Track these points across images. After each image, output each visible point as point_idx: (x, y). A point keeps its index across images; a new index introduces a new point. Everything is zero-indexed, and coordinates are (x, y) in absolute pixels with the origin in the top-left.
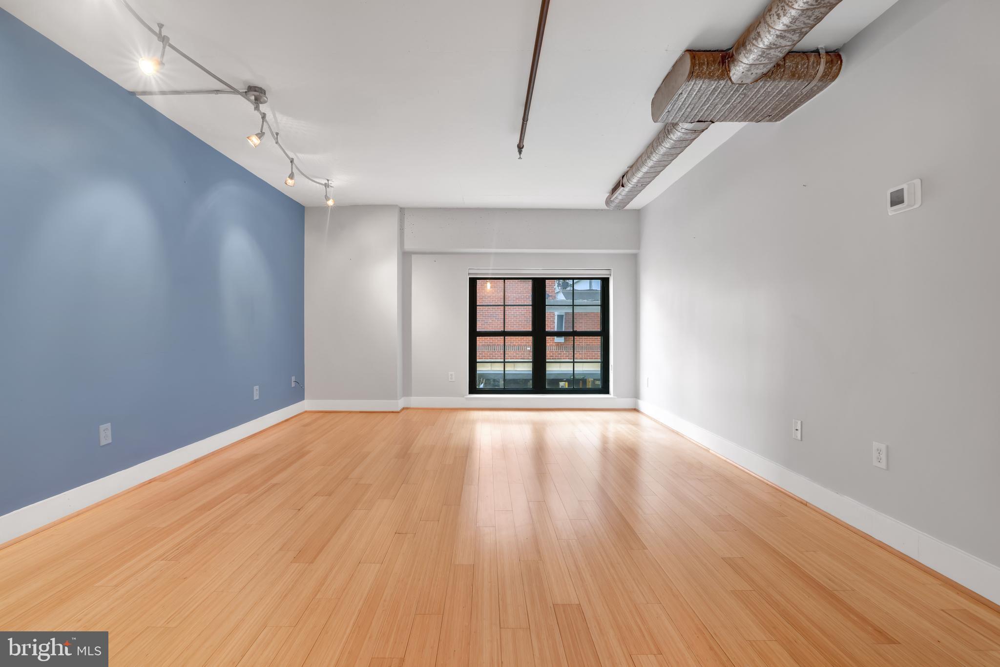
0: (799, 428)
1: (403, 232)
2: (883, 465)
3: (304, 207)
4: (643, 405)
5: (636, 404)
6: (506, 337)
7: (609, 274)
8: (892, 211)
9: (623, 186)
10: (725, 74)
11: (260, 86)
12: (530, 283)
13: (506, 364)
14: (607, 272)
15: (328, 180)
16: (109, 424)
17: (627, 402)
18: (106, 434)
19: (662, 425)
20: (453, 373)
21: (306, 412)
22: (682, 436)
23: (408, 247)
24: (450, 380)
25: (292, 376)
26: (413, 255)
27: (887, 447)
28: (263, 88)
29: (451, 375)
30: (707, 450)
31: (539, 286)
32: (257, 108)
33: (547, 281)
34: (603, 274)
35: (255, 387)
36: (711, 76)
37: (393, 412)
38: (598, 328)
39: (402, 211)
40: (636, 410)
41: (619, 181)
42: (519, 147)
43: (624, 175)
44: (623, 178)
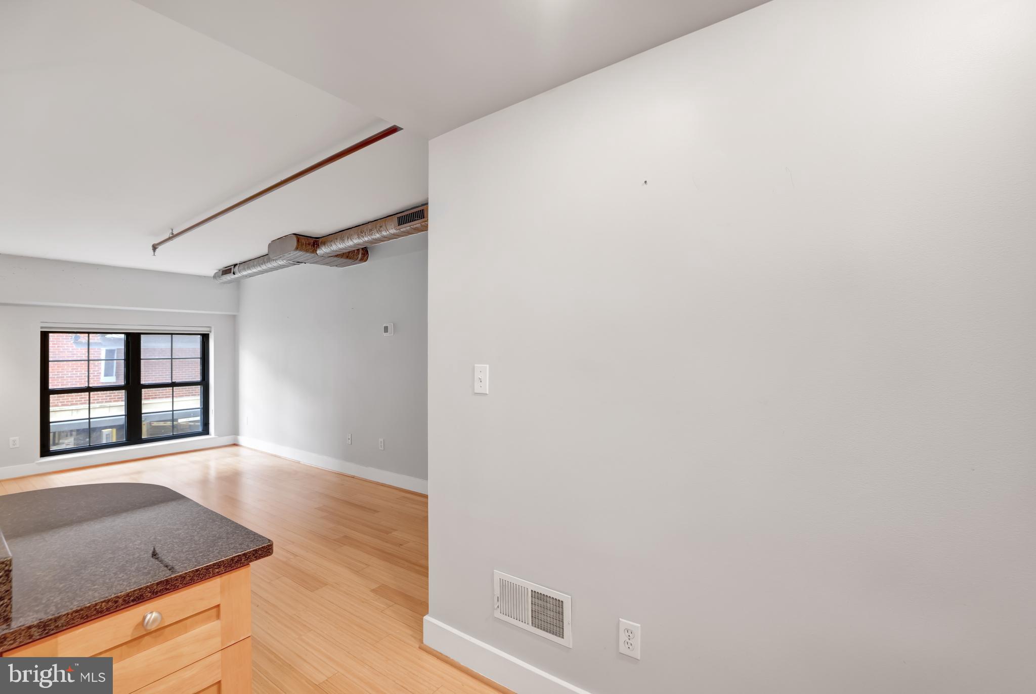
0: (350, 438)
2: (382, 449)
4: (242, 440)
5: (236, 439)
6: (91, 393)
7: (209, 331)
8: (385, 334)
9: (234, 273)
10: (314, 251)
12: (123, 336)
14: (208, 329)
17: (227, 440)
19: (262, 452)
20: (17, 438)
22: (279, 457)
24: (11, 446)
27: (384, 440)
29: (14, 441)
30: (299, 463)
31: (133, 342)
33: (142, 336)
34: (204, 330)
36: (307, 251)
38: (197, 379)
40: (235, 445)
41: (231, 269)
42: (154, 248)
43: (235, 265)
44: (234, 267)
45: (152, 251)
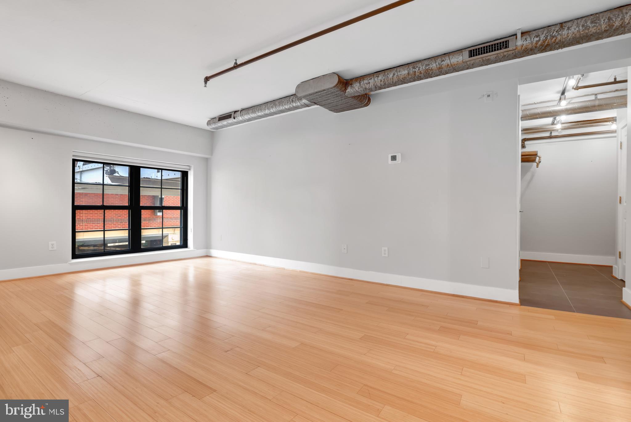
0: (346, 248)
2: (387, 255)
4: (214, 253)
5: (209, 253)
6: (106, 211)
9: (234, 118)
10: (345, 90)
12: (127, 168)
13: (105, 231)
17: (202, 252)
20: (54, 242)
24: (50, 249)
27: (389, 248)
29: (52, 245)
31: (135, 171)
33: (141, 169)
34: (185, 169)
36: (341, 89)
40: (207, 257)
41: (231, 114)
42: (207, 79)
43: (235, 112)
44: (234, 113)
45: (204, 83)
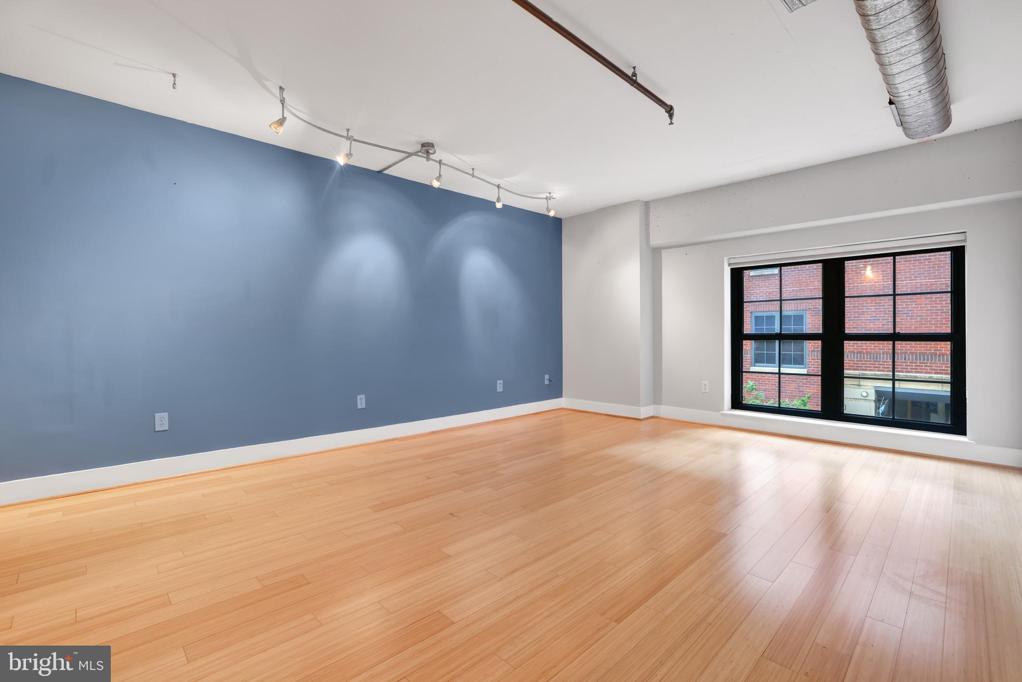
1: (649, 228)
3: (561, 219)
7: (965, 242)
11: (426, 142)
14: (960, 239)
15: (550, 193)
16: (364, 396)
18: (361, 402)
20: (707, 383)
21: (563, 408)
23: (655, 241)
24: (703, 391)
25: (546, 374)
26: (663, 251)
28: (430, 142)
29: (705, 385)
32: (428, 159)
35: (498, 381)
37: (635, 419)
38: (947, 329)
39: (647, 205)
